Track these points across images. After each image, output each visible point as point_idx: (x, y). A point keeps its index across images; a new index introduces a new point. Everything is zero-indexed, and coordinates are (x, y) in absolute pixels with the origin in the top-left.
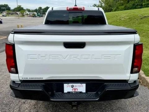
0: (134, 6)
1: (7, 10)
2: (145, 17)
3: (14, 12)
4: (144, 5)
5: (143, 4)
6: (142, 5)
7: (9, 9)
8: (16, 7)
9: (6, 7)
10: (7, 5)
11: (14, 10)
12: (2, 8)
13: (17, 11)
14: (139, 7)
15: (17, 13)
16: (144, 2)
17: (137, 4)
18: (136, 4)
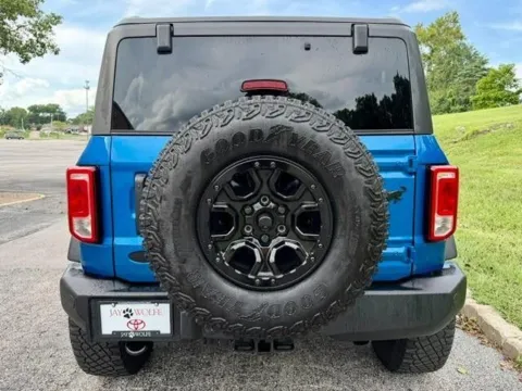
0: (444, 106)
1: (55, 119)
2: (476, 133)
3: (76, 127)
4: (476, 101)
5: (472, 98)
6: (467, 102)
7: (61, 118)
8: (85, 112)
9: (54, 111)
10: (57, 107)
11: (76, 122)
12: (41, 114)
13: (85, 123)
14: (458, 107)
15: (86, 128)
16: (474, 94)
17: (453, 100)
18: (450, 100)
